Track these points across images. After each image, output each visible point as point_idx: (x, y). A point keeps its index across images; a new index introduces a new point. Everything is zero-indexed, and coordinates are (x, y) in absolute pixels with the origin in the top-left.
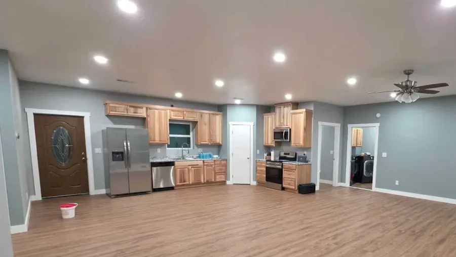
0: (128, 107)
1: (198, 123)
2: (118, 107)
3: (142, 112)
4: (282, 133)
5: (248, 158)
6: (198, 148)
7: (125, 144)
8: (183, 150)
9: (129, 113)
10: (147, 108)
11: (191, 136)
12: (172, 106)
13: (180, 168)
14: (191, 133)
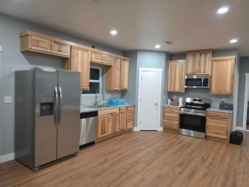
0: (53, 44)
1: (112, 68)
2: (41, 41)
3: (66, 51)
4: (201, 79)
5: (156, 104)
6: (107, 94)
7: (56, 89)
8: (96, 97)
9: (53, 51)
10: (71, 46)
11: (100, 81)
12: (93, 47)
13: (102, 118)
14: (100, 79)
